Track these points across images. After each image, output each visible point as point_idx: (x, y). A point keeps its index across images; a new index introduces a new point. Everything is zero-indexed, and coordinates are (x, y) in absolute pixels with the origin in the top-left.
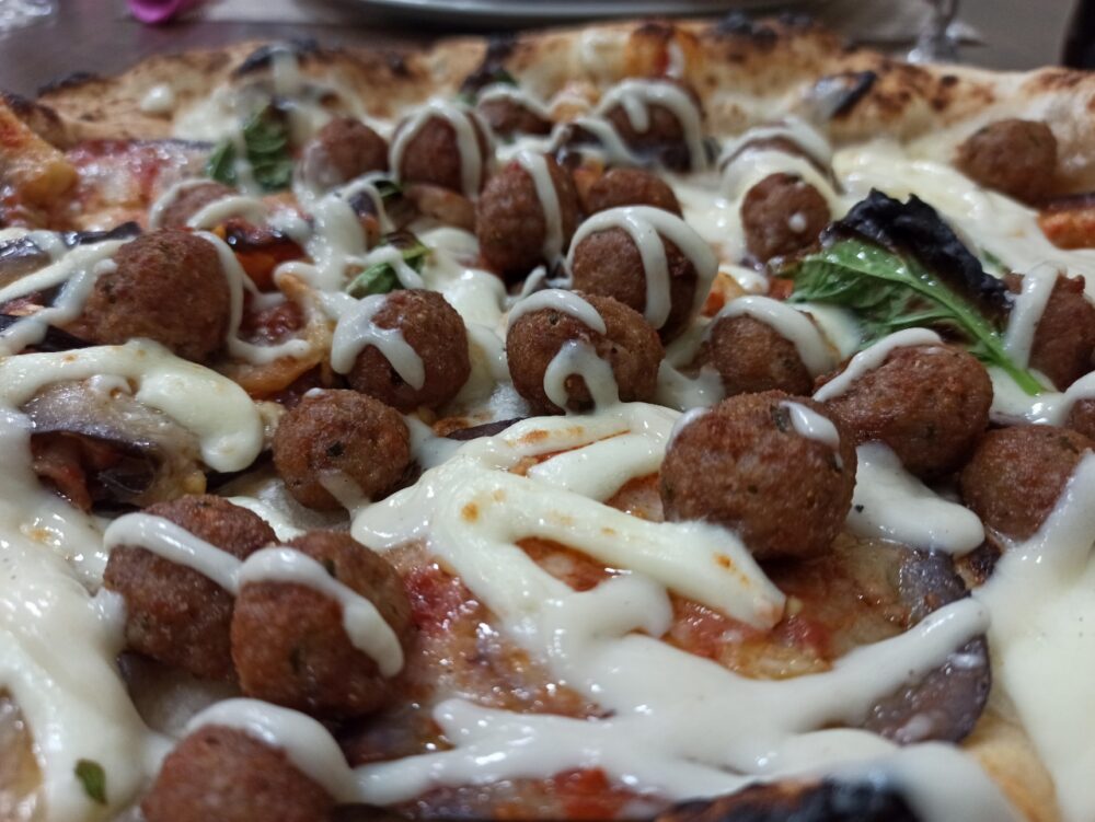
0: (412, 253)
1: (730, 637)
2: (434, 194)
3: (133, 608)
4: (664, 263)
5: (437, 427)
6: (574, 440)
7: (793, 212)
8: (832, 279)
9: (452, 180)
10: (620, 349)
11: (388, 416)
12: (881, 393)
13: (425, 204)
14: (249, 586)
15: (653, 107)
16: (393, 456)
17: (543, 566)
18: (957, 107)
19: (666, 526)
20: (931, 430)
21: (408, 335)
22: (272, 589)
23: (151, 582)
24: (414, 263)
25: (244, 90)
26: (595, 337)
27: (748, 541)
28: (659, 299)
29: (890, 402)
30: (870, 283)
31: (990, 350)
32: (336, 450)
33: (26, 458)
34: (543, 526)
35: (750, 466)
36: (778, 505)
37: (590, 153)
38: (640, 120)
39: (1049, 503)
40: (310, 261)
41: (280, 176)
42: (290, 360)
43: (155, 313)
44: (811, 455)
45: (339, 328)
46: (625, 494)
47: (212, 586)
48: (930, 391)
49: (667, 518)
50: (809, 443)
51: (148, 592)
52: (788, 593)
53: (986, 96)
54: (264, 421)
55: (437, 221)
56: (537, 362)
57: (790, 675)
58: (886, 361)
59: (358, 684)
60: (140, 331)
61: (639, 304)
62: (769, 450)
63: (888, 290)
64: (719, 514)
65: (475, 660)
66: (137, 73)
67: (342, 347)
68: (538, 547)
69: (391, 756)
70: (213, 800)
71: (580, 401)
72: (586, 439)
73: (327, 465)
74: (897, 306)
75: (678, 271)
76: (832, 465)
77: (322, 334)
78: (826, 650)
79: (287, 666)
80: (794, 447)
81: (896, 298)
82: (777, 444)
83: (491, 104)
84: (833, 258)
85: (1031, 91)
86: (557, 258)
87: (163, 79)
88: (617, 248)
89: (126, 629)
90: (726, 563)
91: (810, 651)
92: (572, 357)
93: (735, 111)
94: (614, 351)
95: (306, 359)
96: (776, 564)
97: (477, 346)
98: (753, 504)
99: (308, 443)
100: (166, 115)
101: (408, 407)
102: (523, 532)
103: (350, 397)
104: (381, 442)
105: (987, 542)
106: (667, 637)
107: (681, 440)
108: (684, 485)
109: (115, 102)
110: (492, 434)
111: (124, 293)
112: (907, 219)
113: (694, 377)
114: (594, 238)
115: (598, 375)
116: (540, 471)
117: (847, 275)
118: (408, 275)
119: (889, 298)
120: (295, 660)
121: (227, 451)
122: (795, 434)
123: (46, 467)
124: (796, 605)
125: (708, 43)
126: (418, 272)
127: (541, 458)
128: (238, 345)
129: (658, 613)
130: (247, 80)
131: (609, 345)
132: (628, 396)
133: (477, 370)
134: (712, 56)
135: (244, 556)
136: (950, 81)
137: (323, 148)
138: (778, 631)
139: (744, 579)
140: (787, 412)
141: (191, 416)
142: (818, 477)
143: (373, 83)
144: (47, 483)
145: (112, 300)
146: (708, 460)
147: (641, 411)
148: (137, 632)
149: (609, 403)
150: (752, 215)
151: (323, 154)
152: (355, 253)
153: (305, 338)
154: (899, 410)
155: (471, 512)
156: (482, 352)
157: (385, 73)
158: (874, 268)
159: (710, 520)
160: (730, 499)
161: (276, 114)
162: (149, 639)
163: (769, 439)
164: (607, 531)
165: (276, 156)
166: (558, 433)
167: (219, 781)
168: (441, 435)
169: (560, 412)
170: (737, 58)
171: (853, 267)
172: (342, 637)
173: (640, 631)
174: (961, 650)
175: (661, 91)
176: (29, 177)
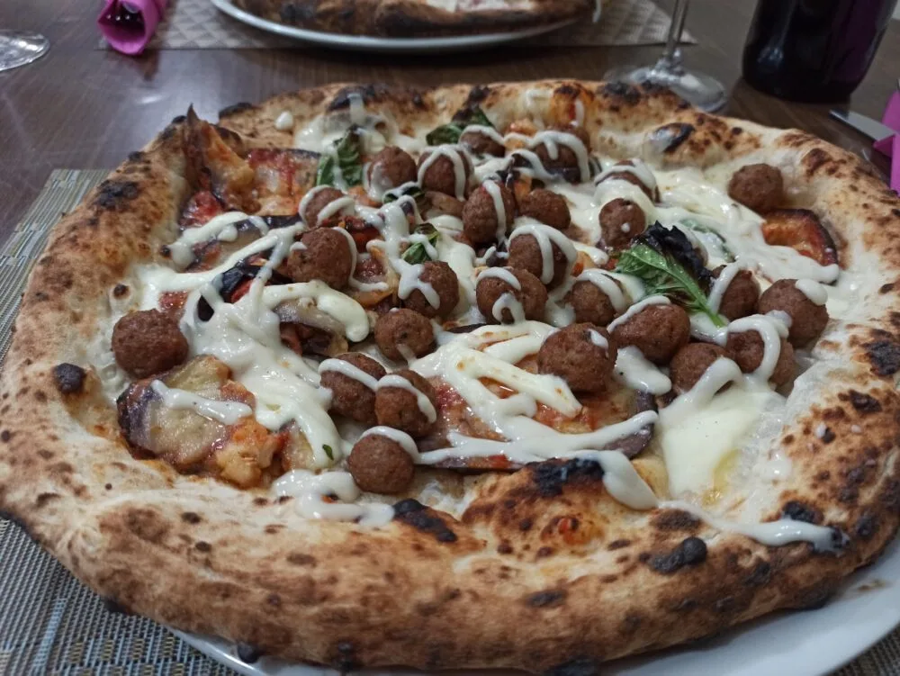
0: (432, 236)
1: (558, 419)
2: (441, 198)
3: (335, 395)
4: (551, 255)
5: (444, 326)
6: (504, 337)
7: (624, 222)
8: (633, 264)
9: (450, 191)
10: (527, 297)
11: (425, 322)
12: (638, 325)
13: (435, 202)
14: (382, 388)
15: (560, 146)
16: (426, 339)
17: (488, 388)
18: (739, 148)
19: (538, 375)
20: (657, 342)
21: (434, 286)
22: (392, 389)
23: (343, 385)
24: (432, 242)
25: (333, 119)
26: (516, 292)
27: (569, 384)
28: (548, 271)
29: (641, 329)
30: (649, 268)
31: (701, 304)
32: (405, 336)
33: (277, 332)
34: (490, 374)
35: (572, 354)
36: (581, 370)
37: (525, 171)
38: (553, 153)
39: (698, 377)
40: (384, 240)
41: (356, 176)
42: (379, 292)
43: (324, 270)
44: (596, 353)
45: (402, 279)
46: (523, 362)
47: (366, 388)
48: (657, 326)
49: (539, 373)
50: (595, 347)
51: (343, 389)
52: (583, 405)
53: (755, 143)
54: (369, 319)
55: (442, 211)
56: (490, 301)
57: (579, 433)
58: (643, 310)
59: (422, 425)
60: (316, 277)
61: (539, 273)
62: (579, 349)
63: (657, 272)
64: (559, 373)
65: (461, 420)
66: (272, 103)
67: (404, 289)
68: (487, 381)
69: (432, 449)
70: (376, 457)
71: (508, 319)
72: (509, 337)
73: (400, 342)
74: (661, 280)
75: (558, 258)
76: (604, 357)
77: (394, 281)
78: (594, 427)
79: (397, 416)
80: (589, 349)
81: (661, 276)
82: (583, 347)
83: (471, 134)
84: (634, 254)
85: (779, 143)
86: (502, 238)
87: (288, 109)
88: (530, 246)
89: (332, 402)
90: (559, 391)
91: (587, 426)
92: (506, 301)
93: (611, 141)
94: (524, 298)
95: (387, 291)
96: (579, 394)
97: (462, 287)
98: (572, 370)
99: (393, 332)
100: (290, 131)
101: (431, 316)
102: (480, 376)
103: (409, 312)
104: (422, 333)
105: (672, 390)
106: (534, 418)
107: (548, 341)
108: (546, 360)
109: (261, 122)
110: (469, 332)
111: (311, 261)
112: (670, 238)
113: (563, 307)
114: (520, 240)
115: (516, 309)
116: (488, 350)
117: (640, 264)
118: (430, 249)
119: (657, 276)
120: (400, 414)
121: (356, 333)
122: (591, 343)
123: (286, 336)
124: (585, 410)
125: (599, 98)
126: (434, 246)
127: (490, 344)
128: (353, 281)
129: (532, 409)
130: (335, 113)
131: (522, 295)
132: (529, 317)
133: (462, 300)
134: (601, 106)
135: (378, 379)
136: (737, 131)
137: (382, 167)
138: (578, 417)
139: (566, 398)
140: (590, 334)
141: (341, 317)
142: (597, 361)
143: (404, 112)
144: (285, 342)
145: (304, 262)
146: (557, 350)
147: (534, 325)
148: (336, 403)
149: (520, 320)
150: (605, 220)
151: (382, 170)
152: (404, 236)
153: (385, 281)
154: (643, 333)
155: (461, 366)
156: (464, 291)
157: (410, 106)
158: (652, 262)
159: (555, 375)
160: (564, 367)
161: (354, 138)
162: (342, 407)
163: (580, 345)
164: (514, 376)
165: (354, 163)
166: (497, 333)
167: (378, 451)
168: (446, 330)
169: (499, 324)
170: (615, 109)
171: (642, 260)
172: (417, 407)
173: (523, 415)
174: (643, 428)
175: (567, 138)
176: (234, 178)
